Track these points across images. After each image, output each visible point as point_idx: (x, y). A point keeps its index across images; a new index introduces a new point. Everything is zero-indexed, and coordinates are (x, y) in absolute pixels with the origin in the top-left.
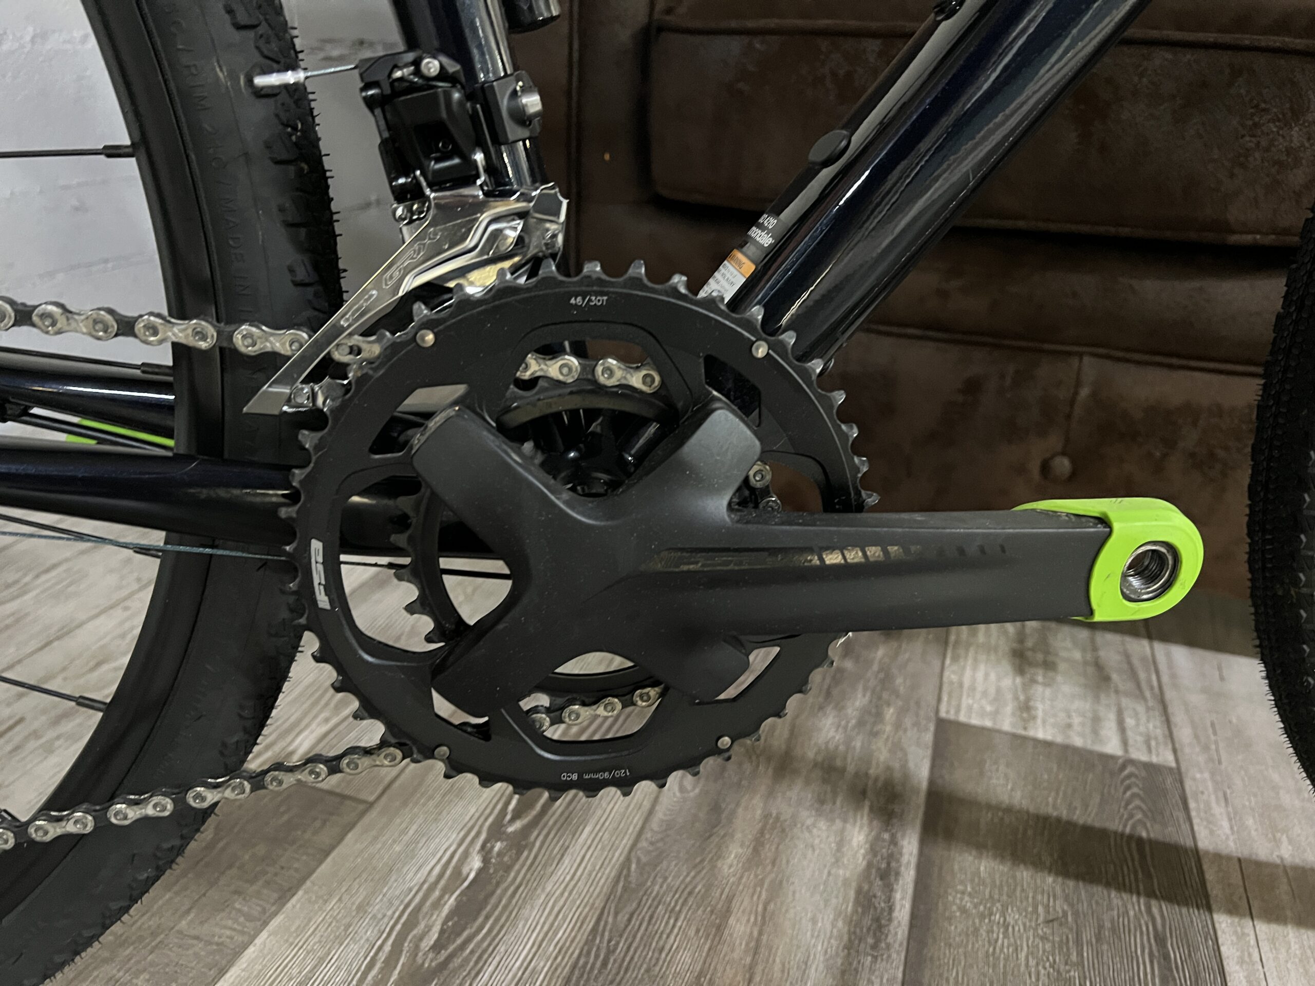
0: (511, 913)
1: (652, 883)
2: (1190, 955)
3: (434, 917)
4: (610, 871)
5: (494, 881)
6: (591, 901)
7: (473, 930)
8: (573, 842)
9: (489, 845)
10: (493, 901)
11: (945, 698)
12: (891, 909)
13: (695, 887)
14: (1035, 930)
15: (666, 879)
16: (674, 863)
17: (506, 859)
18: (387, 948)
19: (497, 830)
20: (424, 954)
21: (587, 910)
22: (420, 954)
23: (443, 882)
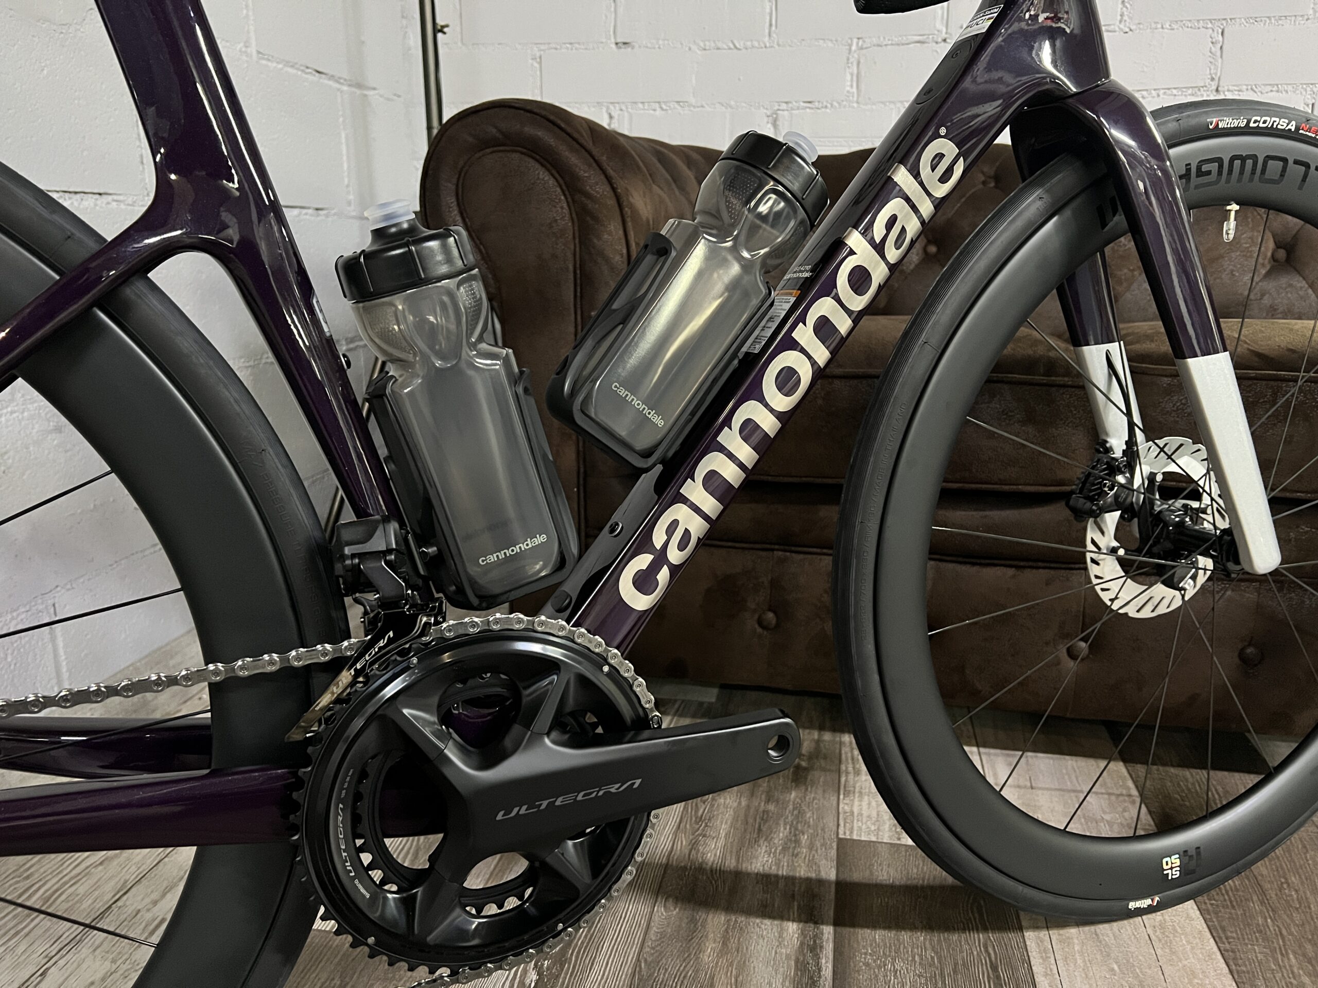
1: (658, 973)
2: (1013, 974)
4: (628, 969)
11: (842, 823)
12: (820, 970)
13: (688, 972)
14: (914, 971)
15: (666, 970)
16: (670, 959)
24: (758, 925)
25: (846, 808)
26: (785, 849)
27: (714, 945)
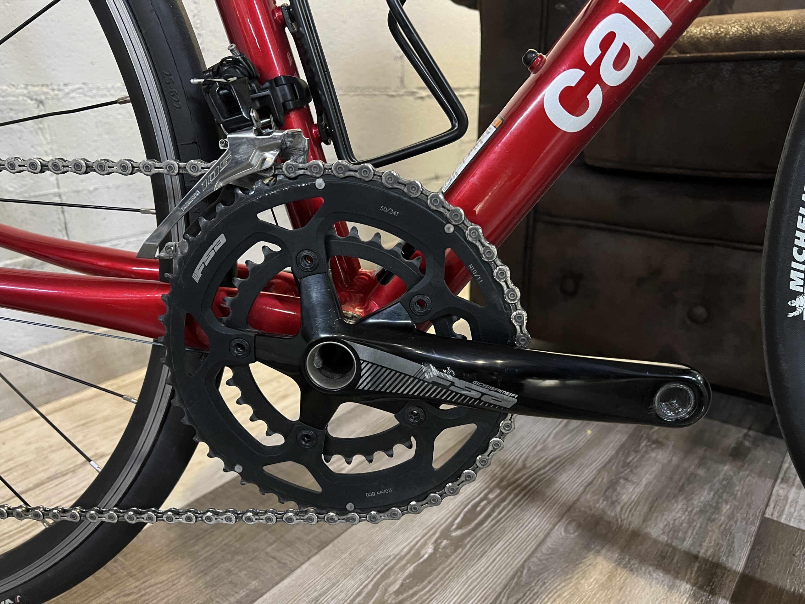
0: (444, 583)
1: (535, 584)
3: (399, 575)
4: (510, 571)
5: (438, 562)
6: (494, 586)
7: (420, 587)
8: (490, 549)
9: (439, 541)
10: (435, 573)
11: (772, 504)
13: (564, 593)
15: (544, 583)
16: (552, 575)
17: (448, 551)
18: (370, 587)
19: (445, 534)
20: (389, 595)
21: (490, 591)
22: (387, 594)
23: (408, 557)
24: (650, 572)
25: (781, 491)
26: (702, 511)
27: (598, 577)
